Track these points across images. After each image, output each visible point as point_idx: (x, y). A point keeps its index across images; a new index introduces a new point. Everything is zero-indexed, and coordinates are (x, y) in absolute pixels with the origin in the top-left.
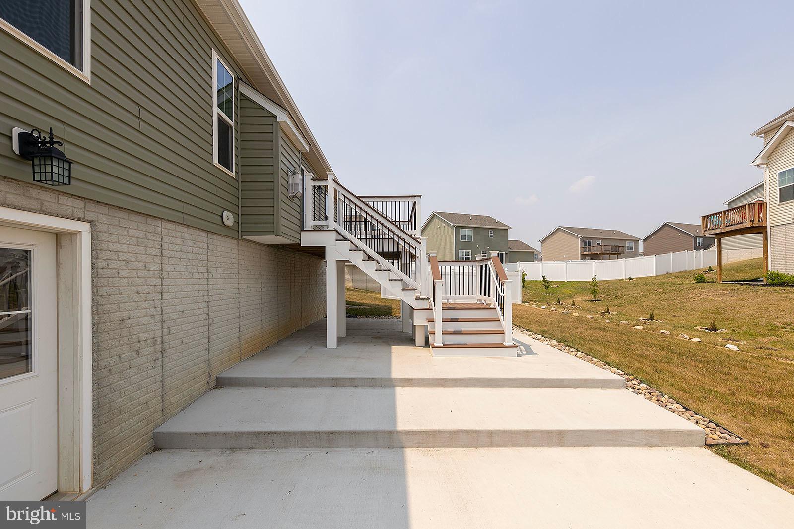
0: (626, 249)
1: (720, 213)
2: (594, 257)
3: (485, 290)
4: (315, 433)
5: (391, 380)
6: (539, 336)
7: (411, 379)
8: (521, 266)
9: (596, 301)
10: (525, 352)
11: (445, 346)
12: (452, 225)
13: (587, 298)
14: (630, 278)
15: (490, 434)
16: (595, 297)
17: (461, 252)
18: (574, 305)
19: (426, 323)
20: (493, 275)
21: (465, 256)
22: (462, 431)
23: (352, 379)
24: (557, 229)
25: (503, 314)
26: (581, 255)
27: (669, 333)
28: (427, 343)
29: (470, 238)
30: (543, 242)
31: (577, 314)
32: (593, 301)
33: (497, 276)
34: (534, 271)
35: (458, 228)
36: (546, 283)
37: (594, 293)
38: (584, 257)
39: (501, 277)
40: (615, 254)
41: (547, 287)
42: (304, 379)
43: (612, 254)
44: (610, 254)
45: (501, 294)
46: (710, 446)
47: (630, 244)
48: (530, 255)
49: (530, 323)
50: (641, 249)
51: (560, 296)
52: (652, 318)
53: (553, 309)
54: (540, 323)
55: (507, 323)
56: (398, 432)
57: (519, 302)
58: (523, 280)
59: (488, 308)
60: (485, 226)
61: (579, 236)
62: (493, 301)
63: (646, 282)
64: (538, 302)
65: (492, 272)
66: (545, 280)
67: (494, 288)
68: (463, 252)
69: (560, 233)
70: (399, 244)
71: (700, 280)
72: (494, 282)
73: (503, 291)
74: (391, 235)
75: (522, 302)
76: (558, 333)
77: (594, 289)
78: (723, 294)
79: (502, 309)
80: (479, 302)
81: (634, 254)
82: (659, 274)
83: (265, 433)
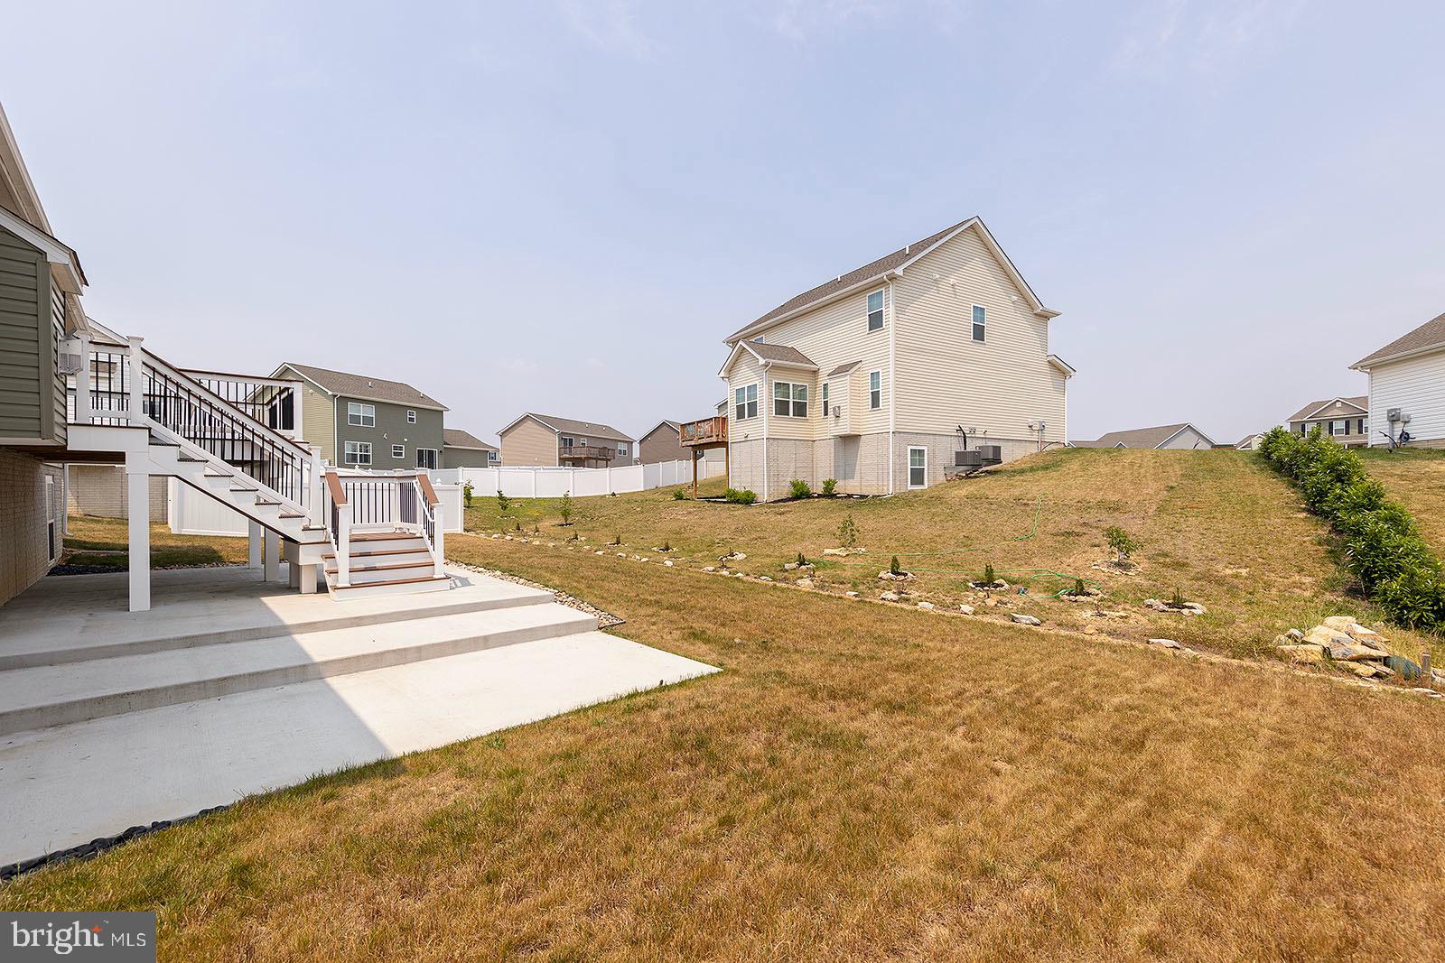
0: (617, 452)
1: (694, 423)
2: (577, 462)
3: (408, 514)
4: (198, 683)
5: (285, 627)
6: (480, 569)
7: (315, 623)
8: (465, 475)
9: (567, 525)
10: (459, 584)
11: (353, 586)
12: (330, 393)
13: (557, 522)
14: (614, 494)
15: (419, 649)
16: (566, 520)
17: (350, 447)
18: (538, 531)
19: (319, 561)
20: (420, 496)
21: (359, 453)
22: (388, 651)
23: (220, 633)
24: (525, 418)
25: (433, 543)
26: (560, 458)
27: (624, 555)
28: (322, 588)
29: (368, 420)
30: (503, 435)
31: (538, 543)
32: (563, 525)
33: (425, 499)
34: (486, 482)
35: (343, 401)
36: (503, 501)
37: (566, 514)
38: (563, 461)
39: (430, 499)
40: (603, 459)
41: (504, 508)
42: (131, 645)
43: (600, 459)
44: (597, 459)
45: (431, 520)
46: (600, 629)
47: (622, 447)
48: (481, 457)
49: (472, 556)
50: (636, 454)
51: (520, 520)
52: (618, 543)
53: (508, 538)
54: (485, 556)
55: (438, 554)
56: (315, 664)
57: (460, 530)
58: (468, 496)
59: (413, 537)
60: (396, 402)
61: (557, 430)
62: (418, 528)
63: (629, 498)
64: (489, 529)
65: (418, 493)
66: (501, 497)
67: (420, 511)
68: (355, 445)
69: (529, 423)
70: (262, 449)
71: (679, 497)
72: (421, 505)
73: (433, 517)
74: (248, 435)
75: (465, 530)
76: (505, 565)
77: (566, 510)
78: (690, 513)
79: (431, 537)
80: (398, 531)
81: (627, 461)
82: (647, 488)
83: (115, 696)
